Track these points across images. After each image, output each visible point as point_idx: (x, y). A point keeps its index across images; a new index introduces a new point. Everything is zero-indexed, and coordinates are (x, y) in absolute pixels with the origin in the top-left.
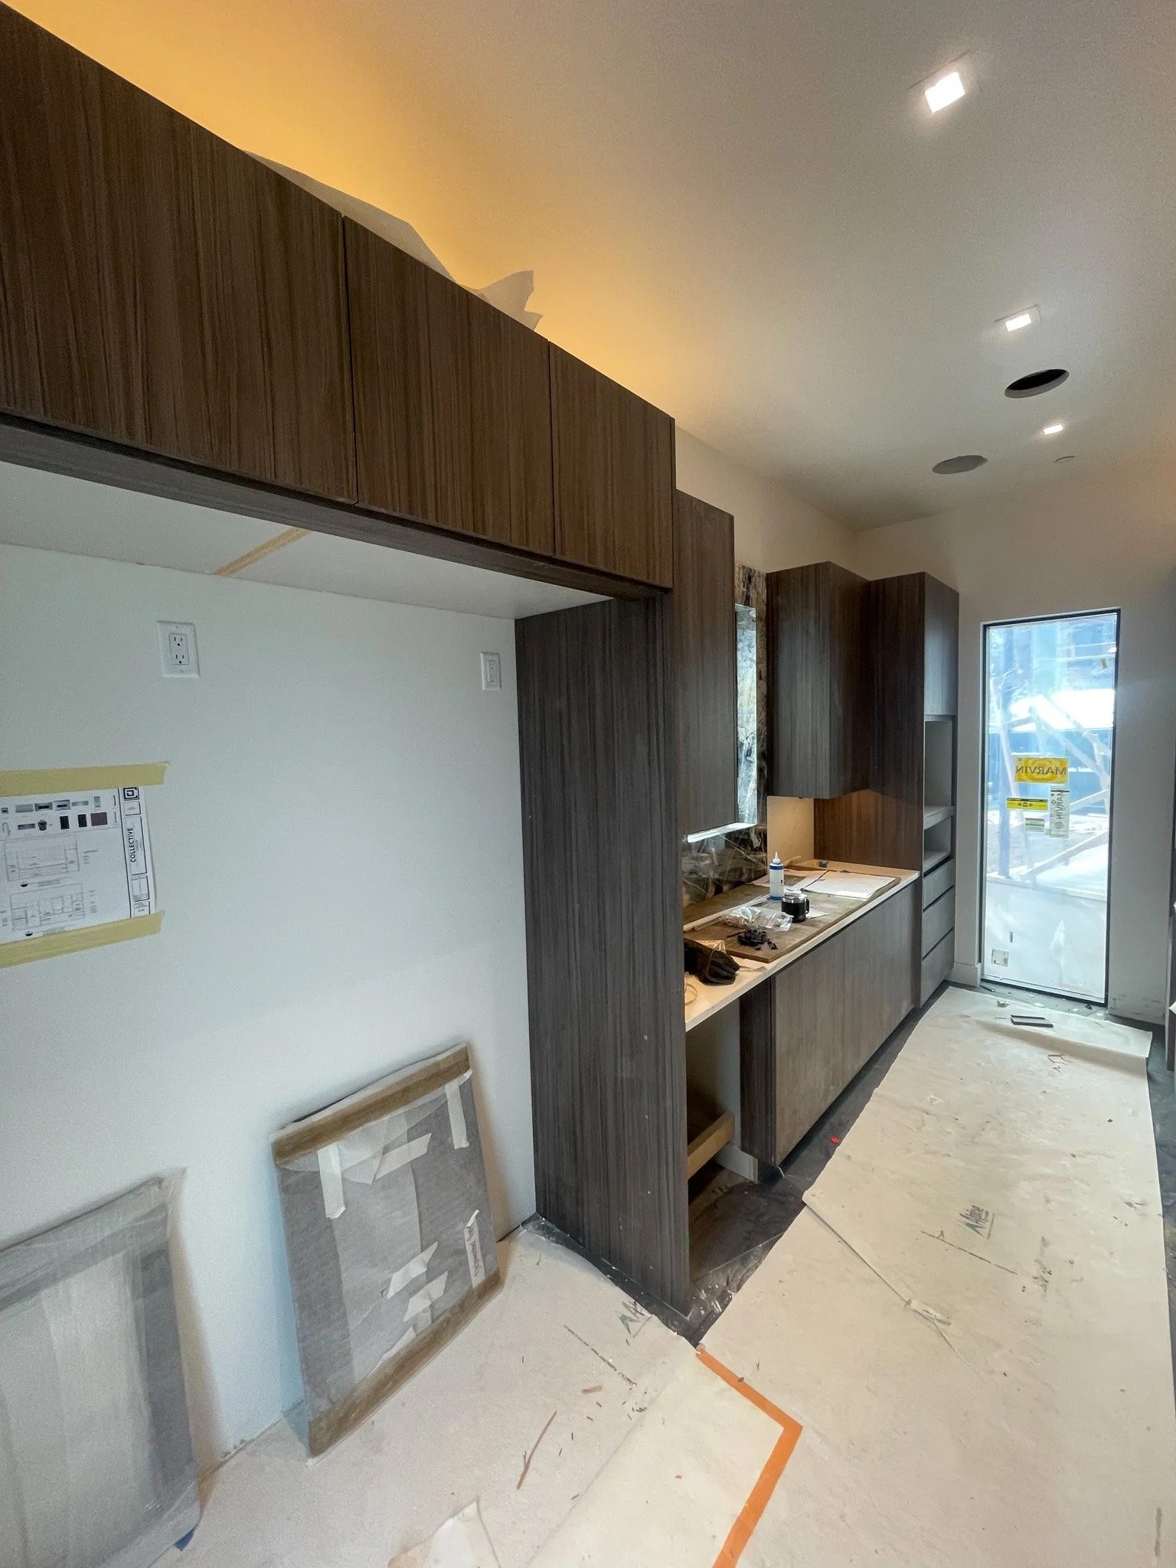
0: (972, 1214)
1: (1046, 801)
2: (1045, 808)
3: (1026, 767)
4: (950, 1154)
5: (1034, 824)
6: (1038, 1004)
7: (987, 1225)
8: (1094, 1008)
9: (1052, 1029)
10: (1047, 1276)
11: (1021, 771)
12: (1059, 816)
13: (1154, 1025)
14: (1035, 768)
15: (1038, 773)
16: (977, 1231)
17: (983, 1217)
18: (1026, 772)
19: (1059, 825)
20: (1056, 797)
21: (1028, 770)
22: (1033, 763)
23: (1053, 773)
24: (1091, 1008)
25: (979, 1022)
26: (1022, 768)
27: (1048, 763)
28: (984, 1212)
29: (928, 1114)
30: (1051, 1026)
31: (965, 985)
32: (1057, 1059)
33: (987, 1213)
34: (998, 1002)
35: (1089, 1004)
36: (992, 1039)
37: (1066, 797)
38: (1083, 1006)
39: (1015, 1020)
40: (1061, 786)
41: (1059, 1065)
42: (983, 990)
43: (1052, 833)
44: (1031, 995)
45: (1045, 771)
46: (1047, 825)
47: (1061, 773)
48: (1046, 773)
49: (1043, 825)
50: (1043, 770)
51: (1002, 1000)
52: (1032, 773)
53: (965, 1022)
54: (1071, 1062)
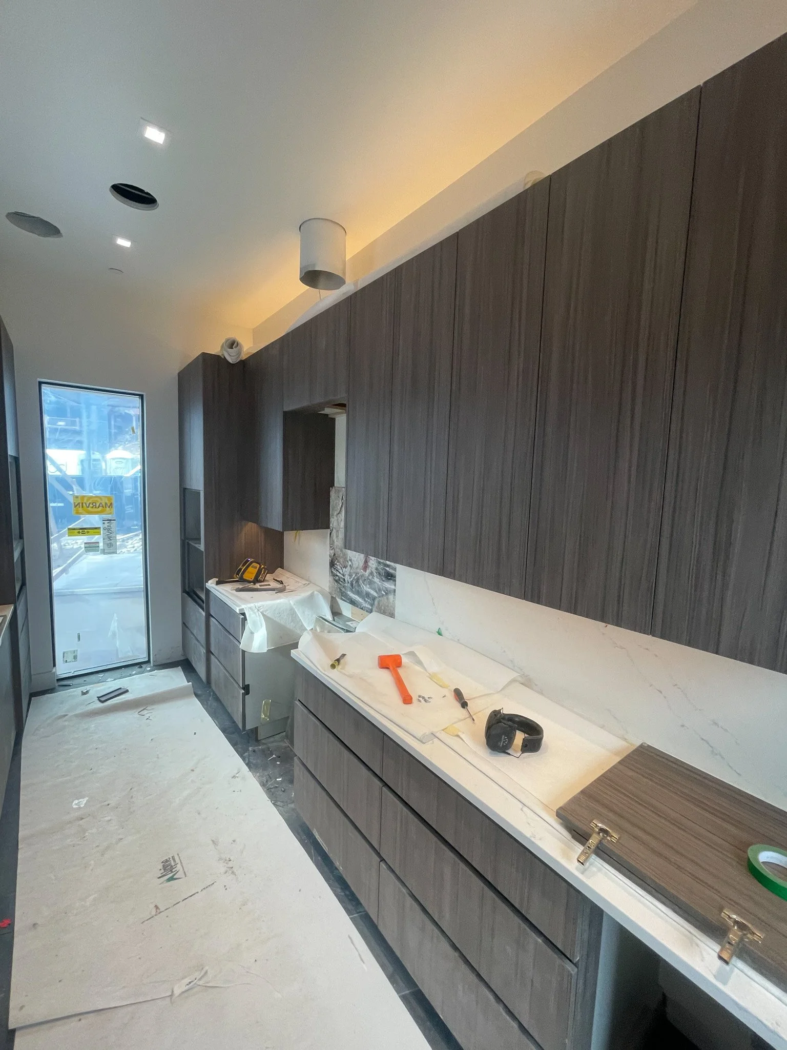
0: (165, 868)
1: (99, 528)
2: (99, 533)
3: (82, 503)
4: (121, 837)
5: (91, 547)
6: (109, 680)
7: (179, 866)
8: (144, 666)
9: (128, 693)
10: (230, 864)
11: (78, 506)
12: (109, 538)
13: (178, 661)
14: (90, 503)
15: (92, 507)
16: (176, 879)
17: (173, 864)
18: (83, 507)
19: (110, 545)
20: (106, 525)
21: (84, 505)
22: (88, 500)
23: (103, 506)
24: (142, 667)
25: (76, 716)
26: (79, 504)
27: (99, 500)
28: (171, 859)
29: (82, 819)
30: (127, 691)
31: (45, 691)
32: (145, 712)
33: (173, 857)
34: (82, 692)
35: (140, 665)
36: (93, 724)
37: (114, 524)
38: (136, 667)
39: (103, 699)
40: (109, 517)
41: (148, 715)
42: (62, 688)
43: (106, 551)
44: (101, 675)
45: (97, 506)
46: (101, 545)
47: (109, 507)
48: (99, 507)
49: (99, 547)
50: (95, 505)
51: (84, 689)
52: (88, 507)
53: (65, 721)
54: (153, 709)
